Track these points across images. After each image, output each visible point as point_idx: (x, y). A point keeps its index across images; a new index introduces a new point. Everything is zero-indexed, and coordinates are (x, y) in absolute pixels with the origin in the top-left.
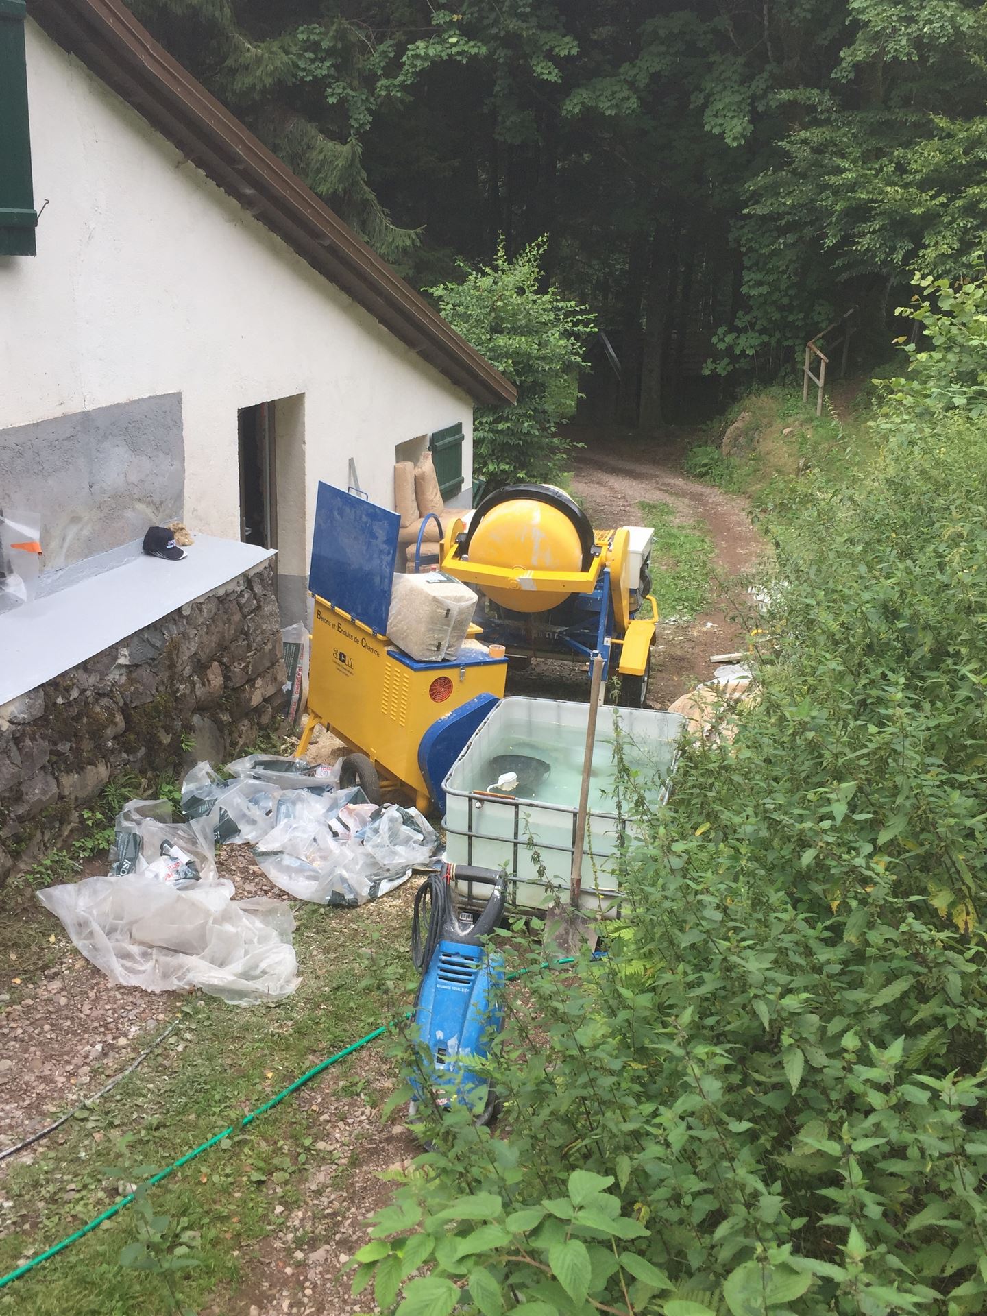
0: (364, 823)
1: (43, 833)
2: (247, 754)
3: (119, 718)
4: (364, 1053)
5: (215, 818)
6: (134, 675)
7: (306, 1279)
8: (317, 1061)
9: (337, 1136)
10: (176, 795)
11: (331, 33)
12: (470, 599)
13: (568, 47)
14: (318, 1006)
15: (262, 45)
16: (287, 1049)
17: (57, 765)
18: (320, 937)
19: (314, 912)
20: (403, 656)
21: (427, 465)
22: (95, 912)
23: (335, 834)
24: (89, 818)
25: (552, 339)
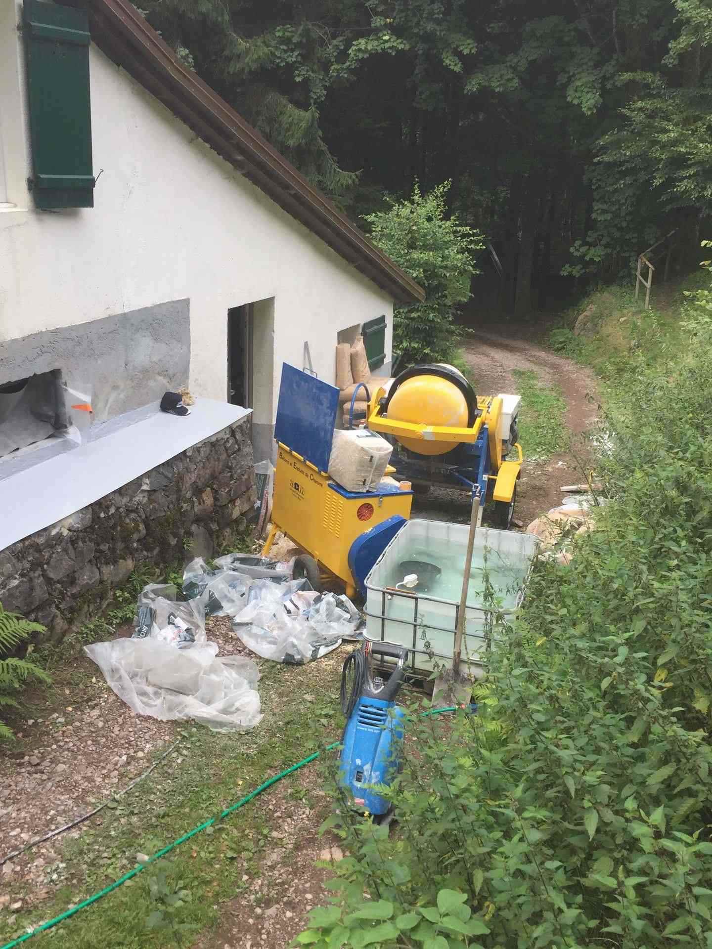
0: (309, 605)
1: (89, 606)
2: (229, 552)
3: (142, 527)
4: (306, 770)
5: (206, 597)
6: (153, 497)
7: (263, 928)
8: (273, 774)
9: (286, 828)
10: (179, 581)
11: (299, 33)
12: (387, 449)
13: (468, 47)
14: (274, 735)
15: (250, 40)
16: (253, 764)
17: (100, 559)
18: (276, 685)
19: (273, 667)
20: (339, 488)
21: (360, 346)
22: (123, 662)
23: (289, 612)
24: (120, 596)
25: (452, 253)
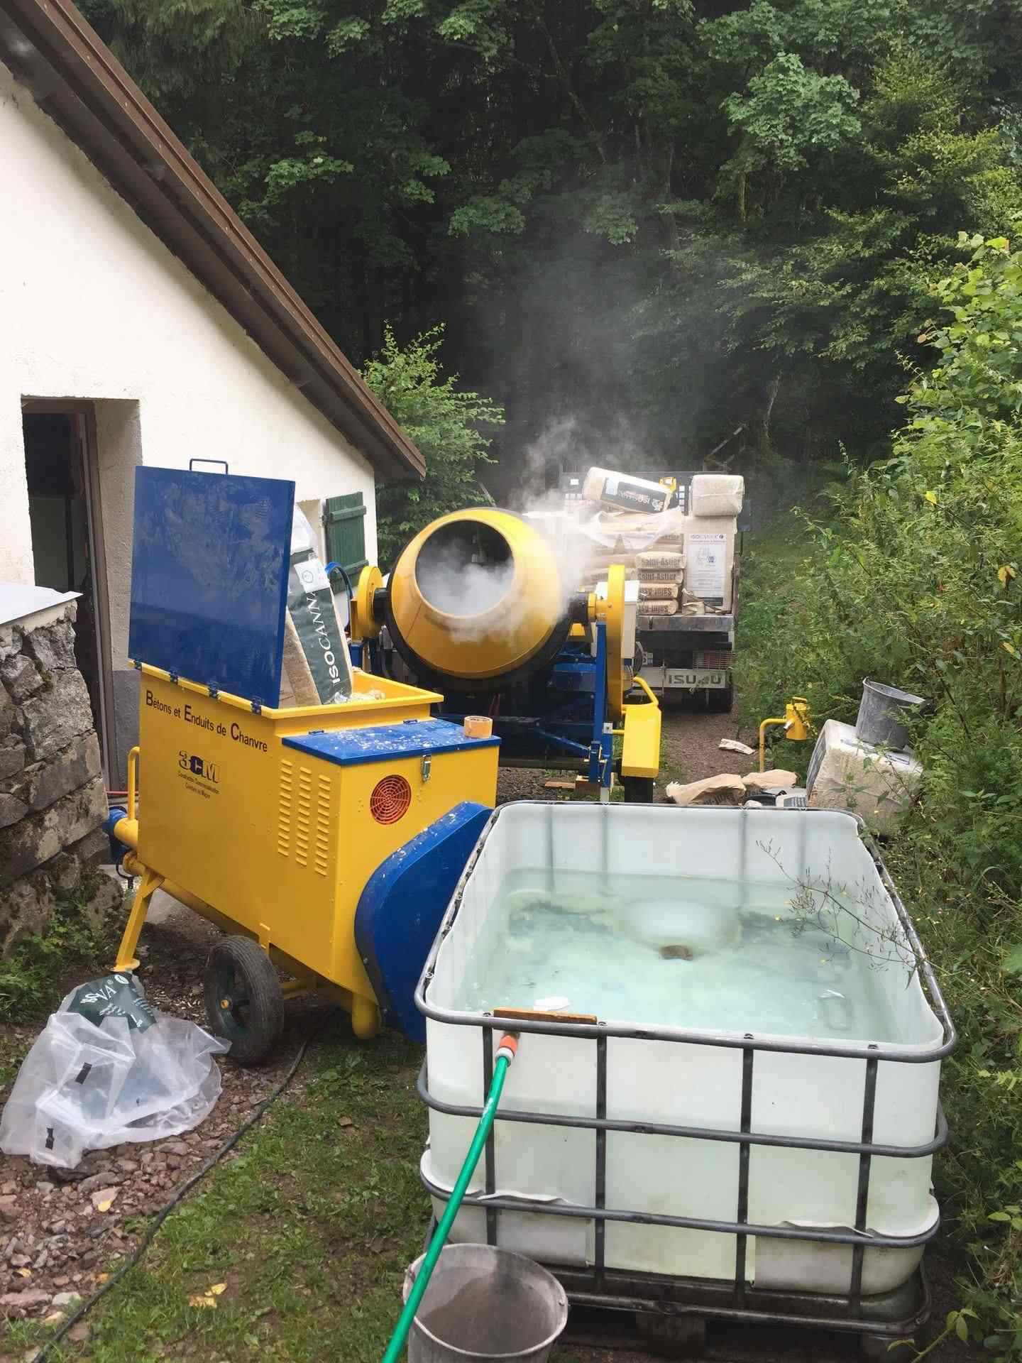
13: (439, 166)
25: (454, 428)
